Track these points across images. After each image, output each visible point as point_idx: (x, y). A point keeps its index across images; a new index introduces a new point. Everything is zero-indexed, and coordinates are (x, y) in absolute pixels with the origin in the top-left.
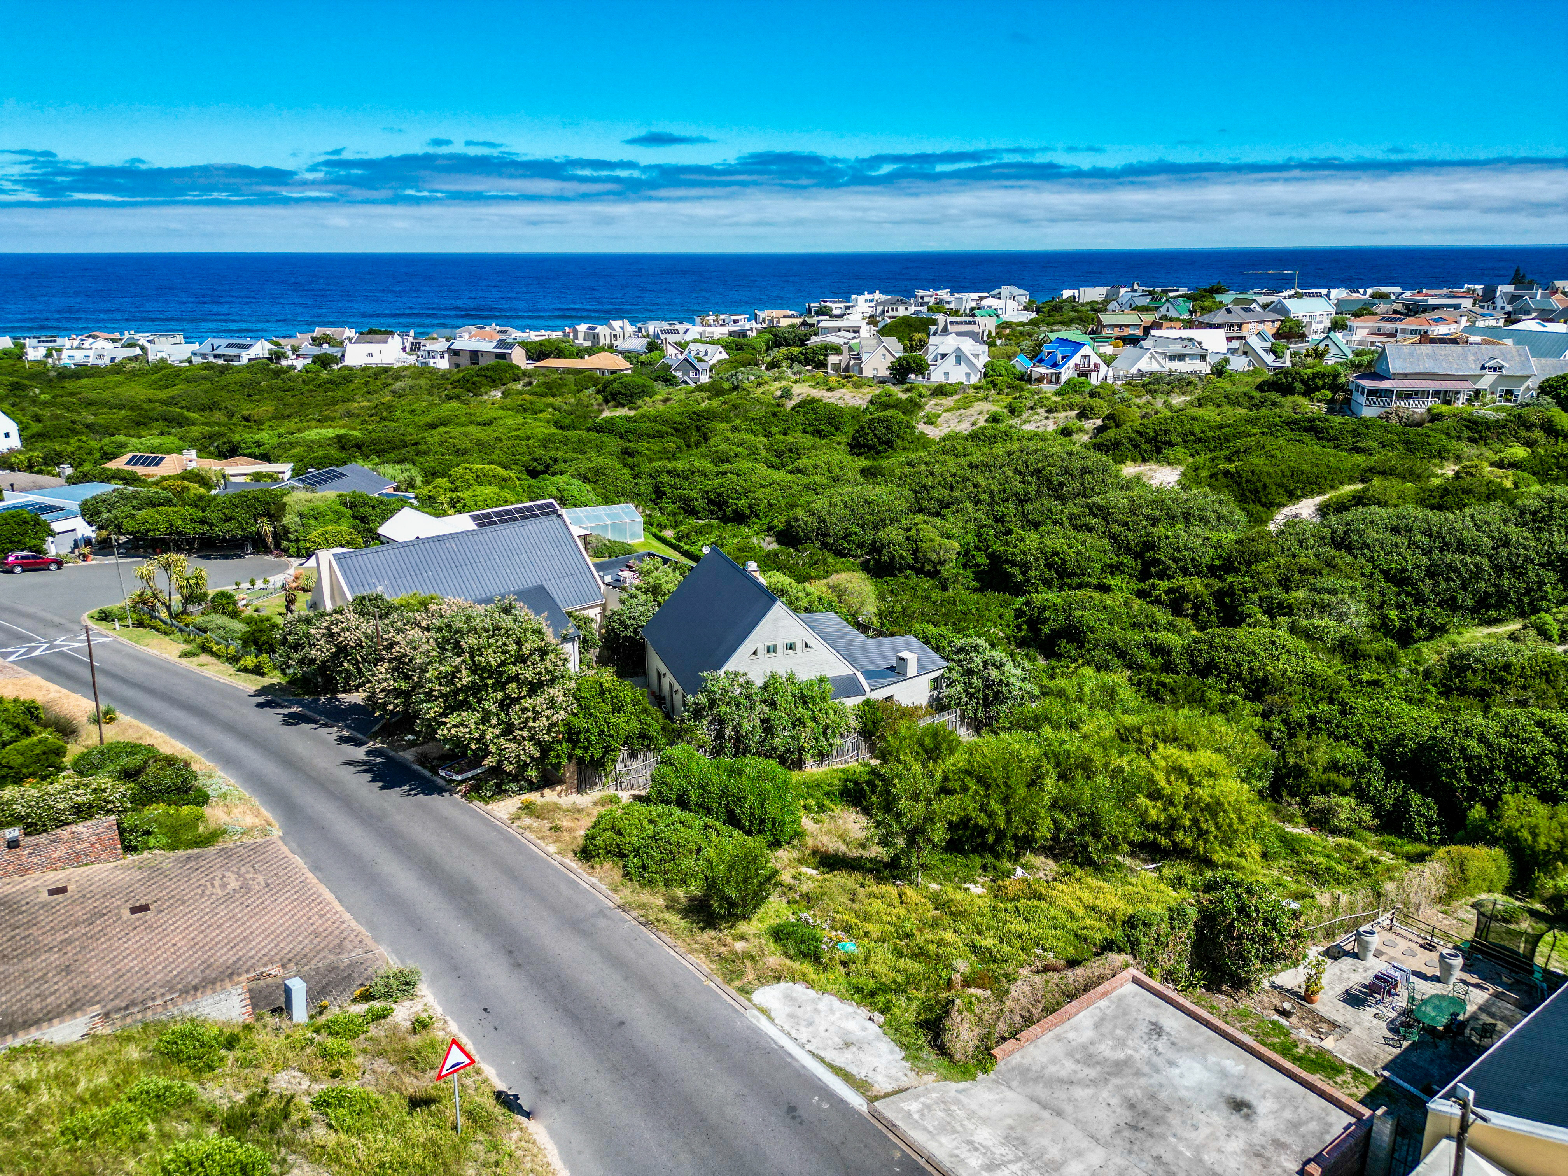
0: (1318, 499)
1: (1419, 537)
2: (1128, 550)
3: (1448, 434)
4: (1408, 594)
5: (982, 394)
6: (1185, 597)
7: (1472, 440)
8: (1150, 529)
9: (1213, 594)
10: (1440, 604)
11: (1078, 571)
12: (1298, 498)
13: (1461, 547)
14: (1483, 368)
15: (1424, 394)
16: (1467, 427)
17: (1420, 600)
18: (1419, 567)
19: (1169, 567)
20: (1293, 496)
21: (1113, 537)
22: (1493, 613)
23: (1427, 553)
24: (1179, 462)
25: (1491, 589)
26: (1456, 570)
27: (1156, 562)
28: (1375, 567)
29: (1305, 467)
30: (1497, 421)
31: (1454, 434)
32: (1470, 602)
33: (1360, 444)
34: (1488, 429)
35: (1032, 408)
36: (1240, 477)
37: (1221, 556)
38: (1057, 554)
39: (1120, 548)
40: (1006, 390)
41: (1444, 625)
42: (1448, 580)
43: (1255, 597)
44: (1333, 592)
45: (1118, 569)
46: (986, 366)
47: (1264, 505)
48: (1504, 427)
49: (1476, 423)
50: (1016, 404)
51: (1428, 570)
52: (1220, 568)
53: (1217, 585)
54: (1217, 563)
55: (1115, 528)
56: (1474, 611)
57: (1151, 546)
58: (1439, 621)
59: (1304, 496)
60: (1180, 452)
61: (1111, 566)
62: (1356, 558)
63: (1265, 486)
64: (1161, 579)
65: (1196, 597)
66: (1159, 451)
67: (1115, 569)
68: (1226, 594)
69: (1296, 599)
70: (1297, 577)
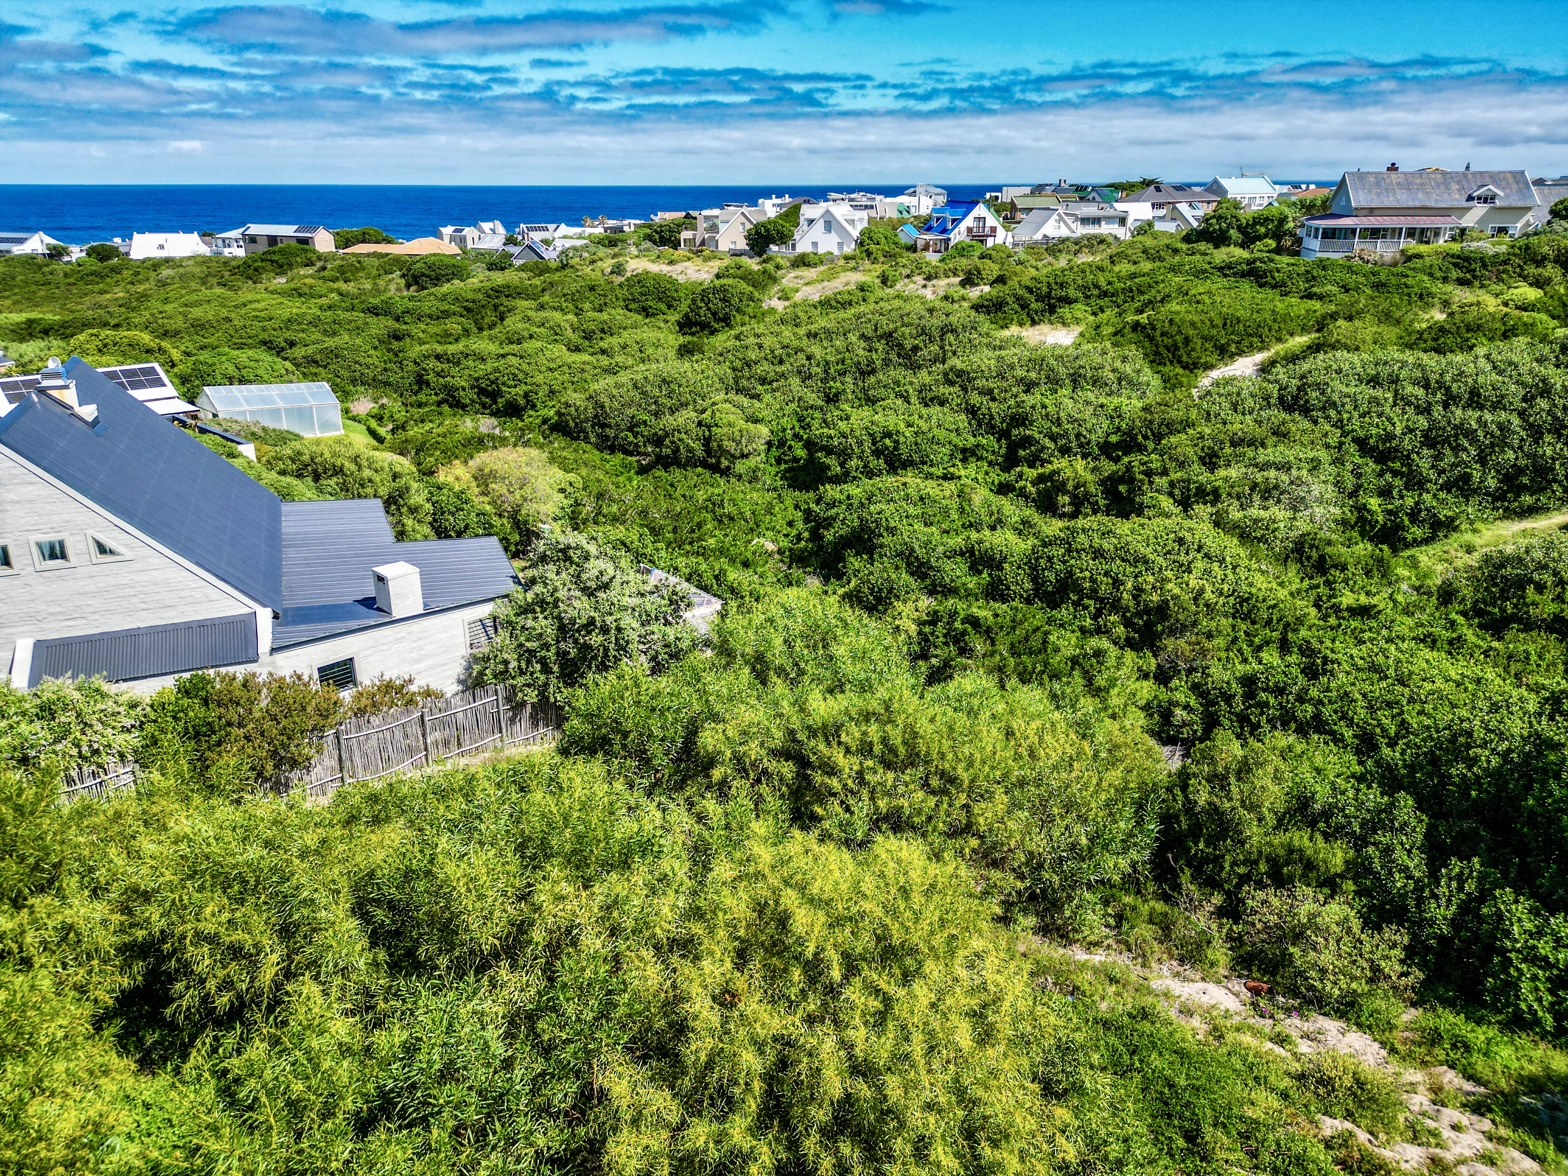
0: (1260, 357)
1: (1409, 389)
2: (991, 429)
3: (1431, 275)
4: (1395, 473)
5: (852, 263)
6: (1061, 488)
7: (1461, 282)
8: (1023, 397)
9: (1102, 483)
10: (1447, 487)
11: (916, 457)
12: (1232, 356)
13: (1475, 399)
14: (1470, 198)
15: (1396, 232)
16: (1456, 265)
17: (1415, 482)
18: (1411, 431)
19: (1044, 448)
20: (1225, 353)
21: (972, 411)
22: (1528, 499)
23: (1425, 410)
24: (1078, 321)
25: (1522, 462)
26: (1470, 434)
27: (1027, 441)
28: (1345, 434)
29: (1241, 313)
30: (1496, 255)
31: (1439, 274)
32: (1492, 483)
33: (1315, 290)
34: (1484, 266)
35: (908, 276)
36: (1154, 328)
37: (1119, 429)
38: (888, 435)
39: (980, 425)
40: (882, 259)
41: (1452, 519)
42: (1457, 449)
43: (1162, 482)
44: (1285, 467)
45: (973, 454)
46: (862, 233)
47: (1185, 367)
48: (1505, 262)
49: (1467, 259)
50: (890, 273)
51: (1426, 435)
52: (1117, 446)
53: (1108, 467)
54: (1114, 439)
55: (975, 399)
56: (1498, 497)
57: (1020, 420)
58: (1444, 513)
59: (1241, 353)
60: (1080, 309)
61: (964, 451)
62: (1315, 422)
63: (1187, 340)
64: (1032, 466)
65: (1077, 487)
66: (1052, 309)
67: (967, 454)
68: (1121, 480)
69: (1226, 479)
70: (1228, 450)
